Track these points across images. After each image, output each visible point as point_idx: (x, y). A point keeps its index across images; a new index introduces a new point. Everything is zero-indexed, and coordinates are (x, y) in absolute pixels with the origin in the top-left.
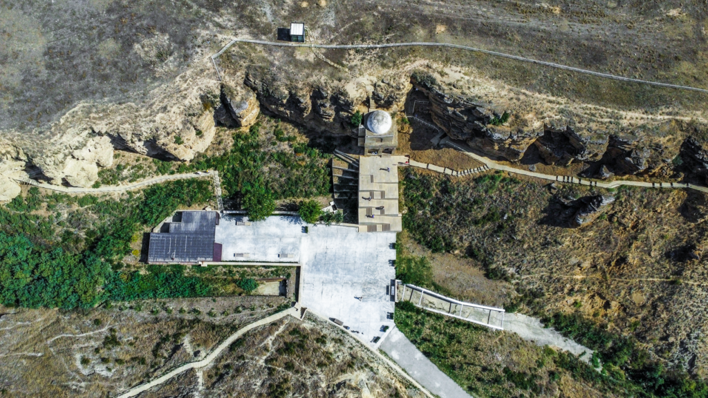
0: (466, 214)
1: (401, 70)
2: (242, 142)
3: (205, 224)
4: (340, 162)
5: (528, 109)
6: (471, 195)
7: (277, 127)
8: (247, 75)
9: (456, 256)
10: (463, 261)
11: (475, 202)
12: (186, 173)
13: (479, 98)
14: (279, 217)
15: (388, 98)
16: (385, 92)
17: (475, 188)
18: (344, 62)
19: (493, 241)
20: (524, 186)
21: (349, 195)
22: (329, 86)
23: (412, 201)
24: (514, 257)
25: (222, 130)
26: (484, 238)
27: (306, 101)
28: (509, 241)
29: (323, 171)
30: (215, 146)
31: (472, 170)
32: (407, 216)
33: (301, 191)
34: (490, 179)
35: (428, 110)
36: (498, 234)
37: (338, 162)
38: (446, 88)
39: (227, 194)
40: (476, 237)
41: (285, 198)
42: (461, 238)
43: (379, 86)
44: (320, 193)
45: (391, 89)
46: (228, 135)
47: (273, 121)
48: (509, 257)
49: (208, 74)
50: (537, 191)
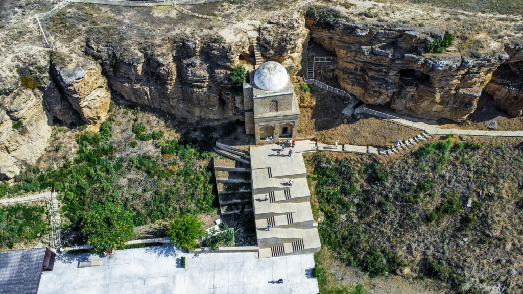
0: (411, 207)
1: (291, 8)
2: (90, 147)
3: (25, 268)
4: (224, 161)
5: (476, 28)
6: (412, 178)
7: (136, 121)
8: (88, 41)
9: (406, 278)
10: (419, 285)
11: (421, 187)
12: (9, 197)
13: (404, 23)
14: (142, 250)
15: (280, 43)
16: (274, 35)
17: (416, 166)
18: (216, 13)
19: (458, 245)
20: (487, 152)
21: (240, 207)
22: (196, 36)
23: (329, 201)
24: (495, 267)
25: (60, 131)
26: (443, 242)
27: (168, 62)
28: (481, 242)
29: (202, 178)
30: (51, 154)
31: (406, 142)
32: (325, 226)
33: (175, 209)
34: (436, 149)
35: (333, 70)
36: (463, 232)
37: (222, 160)
38: (356, 19)
39: (69, 223)
40: (431, 243)
41: (153, 222)
42: (409, 248)
43: (265, 28)
44: (201, 209)
45: (281, 29)
46: (70, 137)
47: (130, 113)
48: (487, 268)
49: (30, 39)
50: (507, 156)
